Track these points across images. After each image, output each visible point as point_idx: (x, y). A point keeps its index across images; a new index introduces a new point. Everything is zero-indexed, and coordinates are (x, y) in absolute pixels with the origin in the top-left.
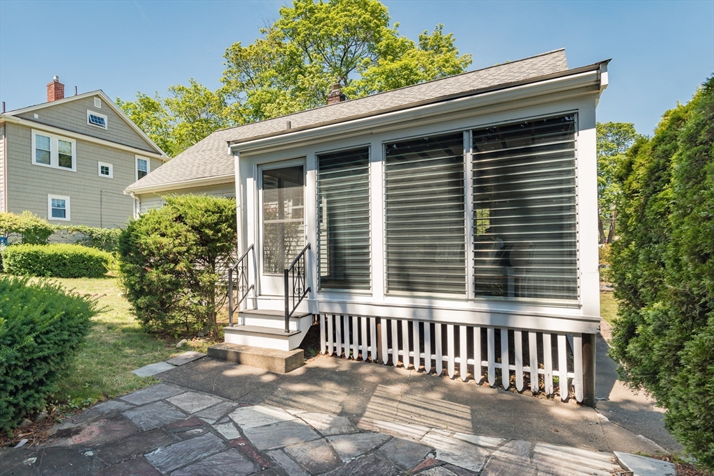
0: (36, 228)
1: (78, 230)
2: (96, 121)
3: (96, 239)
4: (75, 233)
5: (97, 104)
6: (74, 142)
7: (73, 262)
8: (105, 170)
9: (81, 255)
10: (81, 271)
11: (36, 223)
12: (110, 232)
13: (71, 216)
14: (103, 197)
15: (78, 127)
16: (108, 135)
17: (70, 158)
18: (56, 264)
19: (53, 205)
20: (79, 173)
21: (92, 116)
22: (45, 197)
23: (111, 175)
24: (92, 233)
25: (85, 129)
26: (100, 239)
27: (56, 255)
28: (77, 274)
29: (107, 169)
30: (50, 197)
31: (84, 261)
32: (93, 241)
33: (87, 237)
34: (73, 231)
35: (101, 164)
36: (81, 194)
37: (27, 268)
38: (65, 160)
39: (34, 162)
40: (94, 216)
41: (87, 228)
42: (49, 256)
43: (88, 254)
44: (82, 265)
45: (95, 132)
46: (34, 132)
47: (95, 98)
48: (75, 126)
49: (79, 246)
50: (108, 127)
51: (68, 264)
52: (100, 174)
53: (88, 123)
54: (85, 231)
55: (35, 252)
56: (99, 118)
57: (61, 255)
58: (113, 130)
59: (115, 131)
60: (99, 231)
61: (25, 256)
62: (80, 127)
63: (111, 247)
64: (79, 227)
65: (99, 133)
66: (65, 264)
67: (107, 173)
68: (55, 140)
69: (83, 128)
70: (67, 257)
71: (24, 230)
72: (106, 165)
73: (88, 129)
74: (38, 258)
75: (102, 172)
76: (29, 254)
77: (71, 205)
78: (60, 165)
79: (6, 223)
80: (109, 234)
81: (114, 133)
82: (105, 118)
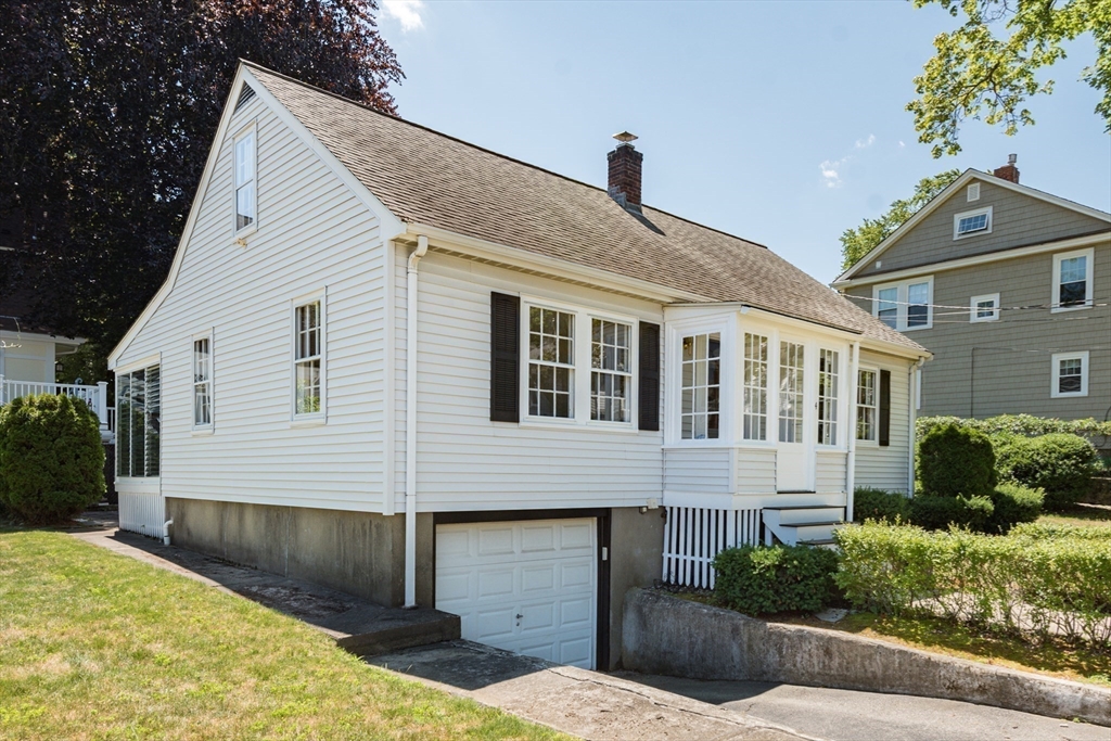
2: (972, 227)
5: (974, 193)
14: (978, 359)
15: (938, 252)
16: (992, 242)
20: (936, 328)
21: (963, 222)
23: (996, 315)
25: (949, 249)
29: (991, 304)
35: (976, 300)
36: (938, 362)
40: (959, 396)
45: (967, 247)
46: (877, 289)
47: (969, 187)
48: (933, 253)
50: (993, 226)
52: (975, 319)
53: (956, 237)
58: (1003, 227)
59: (1008, 226)
62: (941, 251)
65: (974, 245)
67: (991, 313)
68: (903, 287)
69: (946, 250)
72: (985, 298)
73: (954, 248)
75: (981, 315)
77: (922, 384)
78: (910, 324)
81: (1006, 232)
82: (988, 211)
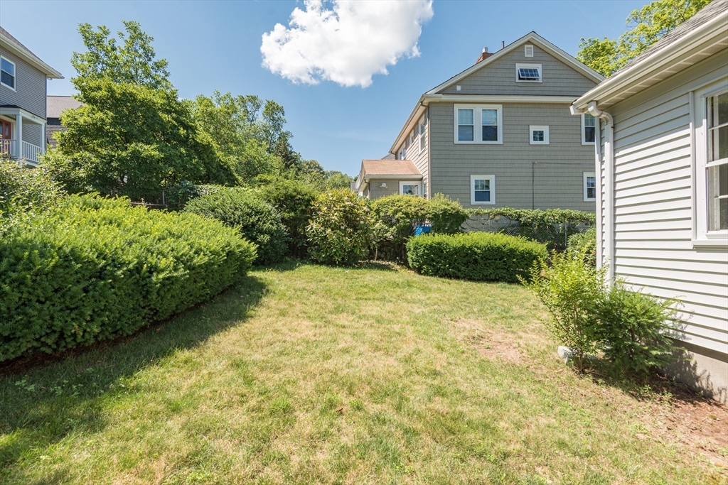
0: (445, 211)
1: (502, 214)
2: (527, 75)
3: (525, 224)
4: (497, 218)
5: (529, 52)
6: (499, 108)
7: (487, 259)
8: (539, 136)
9: (499, 248)
10: (498, 271)
11: (446, 207)
12: (545, 215)
13: (496, 198)
14: (536, 170)
15: (505, 88)
16: (542, 89)
17: (495, 129)
18: (465, 260)
19: (476, 187)
20: (506, 144)
21: (522, 70)
22: (467, 179)
23: (546, 141)
24: (520, 216)
25: (513, 88)
26: (531, 225)
27: (463, 247)
28: (493, 277)
29: (541, 133)
30: (474, 178)
31: (503, 257)
32: (521, 227)
33: (514, 222)
34: (495, 215)
35: (533, 128)
36: (508, 170)
37: (430, 265)
38: (490, 133)
39: (456, 141)
40: (524, 196)
41: (513, 211)
42: (455, 249)
43: (508, 247)
44: (500, 264)
45: (526, 89)
46: (457, 107)
47: (526, 46)
48: (501, 88)
49: (500, 235)
50: (543, 78)
51: (480, 261)
52: (532, 142)
53: (517, 80)
54: (511, 215)
55: (438, 244)
56: (531, 70)
57: (470, 248)
58: (550, 80)
59: (553, 80)
60: (528, 213)
61: (428, 250)
62: (507, 88)
63: (546, 236)
64: (502, 210)
65: (530, 89)
66: (476, 261)
67: (541, 139)
68: (478, 109)
69: (510, 88)
70: (479, 251)
71: (431, 216)
72: (538, 128)
73: (517, 88)
74: (442, 252)
75: (535, 139)
76: (431, 246)
77: (496, 185)
78: (484, 139)
79: (413, 209)
80: (542, 217)
81: (551, 84)
82: (539, 67)
